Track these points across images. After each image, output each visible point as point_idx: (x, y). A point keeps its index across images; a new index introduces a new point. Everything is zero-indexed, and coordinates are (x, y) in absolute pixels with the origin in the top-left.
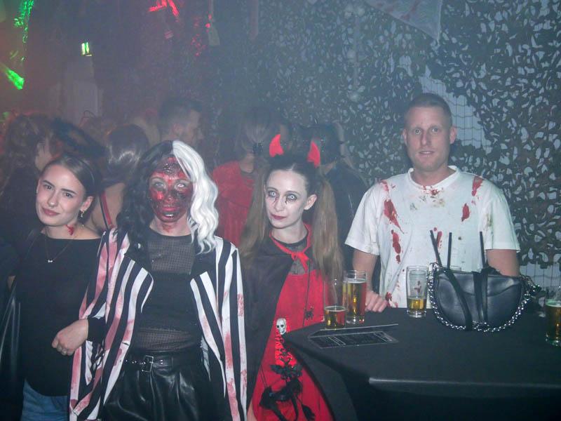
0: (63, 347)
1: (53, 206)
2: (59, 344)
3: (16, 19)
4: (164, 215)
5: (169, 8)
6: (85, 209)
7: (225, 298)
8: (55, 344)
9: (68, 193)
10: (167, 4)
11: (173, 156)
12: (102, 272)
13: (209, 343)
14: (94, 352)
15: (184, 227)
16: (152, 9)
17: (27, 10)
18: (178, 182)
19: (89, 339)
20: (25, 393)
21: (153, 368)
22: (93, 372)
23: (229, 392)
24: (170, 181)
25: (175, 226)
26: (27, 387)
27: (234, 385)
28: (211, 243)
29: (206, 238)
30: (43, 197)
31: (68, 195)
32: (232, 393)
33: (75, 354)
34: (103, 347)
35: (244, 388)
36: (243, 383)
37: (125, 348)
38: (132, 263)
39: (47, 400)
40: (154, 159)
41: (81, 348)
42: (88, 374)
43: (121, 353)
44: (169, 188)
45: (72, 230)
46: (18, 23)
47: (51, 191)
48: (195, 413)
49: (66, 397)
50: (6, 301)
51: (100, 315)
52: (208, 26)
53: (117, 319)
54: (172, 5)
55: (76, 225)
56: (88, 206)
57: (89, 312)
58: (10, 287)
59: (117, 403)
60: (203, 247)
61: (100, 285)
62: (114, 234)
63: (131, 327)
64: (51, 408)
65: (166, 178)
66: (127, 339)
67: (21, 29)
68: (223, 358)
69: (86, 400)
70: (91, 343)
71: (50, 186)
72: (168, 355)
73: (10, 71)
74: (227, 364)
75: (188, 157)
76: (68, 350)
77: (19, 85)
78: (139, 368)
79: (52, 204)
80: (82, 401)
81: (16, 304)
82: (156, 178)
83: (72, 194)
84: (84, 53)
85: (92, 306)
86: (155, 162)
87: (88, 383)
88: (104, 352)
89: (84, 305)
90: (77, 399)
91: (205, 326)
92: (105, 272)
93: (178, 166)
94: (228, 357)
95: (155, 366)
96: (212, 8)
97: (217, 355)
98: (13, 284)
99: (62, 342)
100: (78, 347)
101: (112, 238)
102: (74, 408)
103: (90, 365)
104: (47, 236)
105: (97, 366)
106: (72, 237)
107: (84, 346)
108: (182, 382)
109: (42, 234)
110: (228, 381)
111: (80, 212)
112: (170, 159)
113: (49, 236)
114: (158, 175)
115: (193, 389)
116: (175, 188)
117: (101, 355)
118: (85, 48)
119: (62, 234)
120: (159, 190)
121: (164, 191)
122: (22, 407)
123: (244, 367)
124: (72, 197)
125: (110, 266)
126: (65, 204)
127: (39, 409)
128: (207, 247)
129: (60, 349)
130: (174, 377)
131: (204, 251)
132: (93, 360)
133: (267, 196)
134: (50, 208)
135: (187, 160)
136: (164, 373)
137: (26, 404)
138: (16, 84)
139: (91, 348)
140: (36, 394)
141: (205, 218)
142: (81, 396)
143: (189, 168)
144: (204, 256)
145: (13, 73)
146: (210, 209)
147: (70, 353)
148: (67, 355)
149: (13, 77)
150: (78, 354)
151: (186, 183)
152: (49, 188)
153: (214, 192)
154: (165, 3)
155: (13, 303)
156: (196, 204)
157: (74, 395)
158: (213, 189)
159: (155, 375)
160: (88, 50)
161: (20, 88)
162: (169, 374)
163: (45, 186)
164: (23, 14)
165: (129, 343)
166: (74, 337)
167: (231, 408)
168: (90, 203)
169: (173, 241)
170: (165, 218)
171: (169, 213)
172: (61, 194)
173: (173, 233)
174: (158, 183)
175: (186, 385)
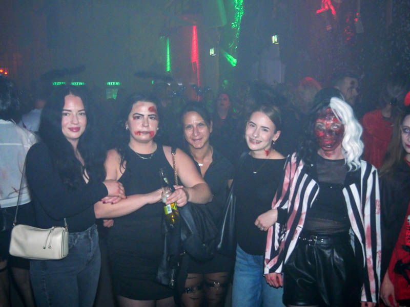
0: (262, 225)
1: (256, 137)
2: (259, 223)
3: (233, 23)
4: (325, 147)
5: (329, 10)
6: (276, 139)
7: (367, 202)
8: (257, 223)
9: (265, 129)
10: (329, 7)
11: (330, 108)
12: (286, 180)
13: (354, 230)
14: (280, 230)
15: (340, 154)
16: (318, 11)
17: (239, 18)
18: (333, 125)
19: (277, 222)
20: (238, 253)
21: (317, 244)
22: (280, 242)
23: (368, 264)
24: (327, 124)
25: (334, 153)
26: (239, 248)
27: (371, 260)
28: (357, 164)
29: (353, 161)
30: (249, 132)
31: (265, 130)
32: (370, 265)
33: (269, 230)
34: (286, 228)
35: (379, 262)
36: (378, 259)
37: (299, 229)
38: (306, 176)
39: (250, 257)
40: (318, 109)
41: (272, 227)
42: (276, 244)
43: (296, 232)
44: (327, 128)
45: (268, 153)
46: (234, 25)
47: (255, 128)
48: (344, 276)
49: (262, 256)
50: (227, 196)
51: (285, 207)
52: (356, 20)
53: (295, 211)
54: (332, 8)
55: (270, 149)
56: (278, 137)
57: (278, 205)
58: (230, 187)
59: (293, 264)
60: (351, 167)
61: (285, 188)
62: (295, 157)
63: (303, 217)
64: (252, 262)
65: (326, 122)
66: (301, 224)
67: (235, 29)
68: (364, 241)
69: (275, 260)
70: (279, 224)
71: (254, 125)
72: (327, 236)
73: (229, 56)
74: (367, 246)
75: (341, 108)
76: (264, 227)
77: (234, 63)
78: (308, 243)
79: (256, 136)
80: (273, 260)
81: (233, 198)
82: (319, 122)
83: (268, 129)
84: (274, 42)
85: (280, 201)
86: (319, 112)
87: (276, 249)
88: (286, 231)
89: (274, 200)
90: (269, 258)
91: (353, 220)
92: (289, 180)
93: (333, 114)
94: (368, 241)
95: (318, 243)
96: (359, 8)
97: (360, 239)
98: (231, 186)
99: (261, 223)
100: (271, 226)
101: (294, 160)
102: (267, 264)
103: (278, 238)
104: (252, 157)
105: (282, 239)
106: (268, 158)
107: (274, 226)
108: (335, 254)
109: (250, 155)
110: (368, 257)
111: (273, 141)
112: (328, 110)
113: (253, 156)
114: (320, 121)
115: (342, 260)
116: (332, 128)
117: (284, 233)
118: (275, 39)
119: (261, 155)
120: (321, 130)
121: (324, 131)
122: (235, 260)
123: (379, 248)
124: (267, 131)
125: (292, 177)
126: (264, 136)
127: (246, 262)
128: (354, 167)
129: (259, 226)
130: (329, 251)
131: (352, 170)
132: (280, 235)
133: (403, 132)
134: (254, 138)
135: (340, 110)
136: (324, 248)
137: (238, 259)
138: (232, 63)
139: (279, 227)
140: (244, 253)
141: (352, 148)
142: (272, 257)
143: (341, 115)
144: (352, 173)
145: (230, 57)
146: (357, 142)
147: (266, 230)
148: (263, 231)
149: (230, 59)
150: (271, 231)
151: (339, 125)
152: (253, 126)
153: (359, 131)
154: (327, 7)
155: (232, 197)
156: (346, 139)
157: (268, 255)
158: (358, 128)
159: (318, 248)
160: (276, 40)
161: (234, 65)
162: (327, 249)
163: (251, 125)
164: (237, 20)
165: (302, 226)
166: (268, 220)
167: (369, 275)
168: (279, 135)
169: (333, 163)
170: (325, 148)
171: (328, 145)
172: (261, 130)
173: (333, 158)
174: (320, 126)
175: (338, 257)
